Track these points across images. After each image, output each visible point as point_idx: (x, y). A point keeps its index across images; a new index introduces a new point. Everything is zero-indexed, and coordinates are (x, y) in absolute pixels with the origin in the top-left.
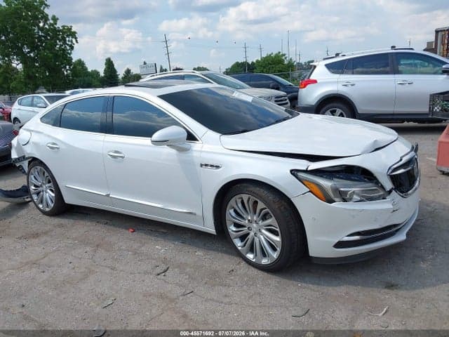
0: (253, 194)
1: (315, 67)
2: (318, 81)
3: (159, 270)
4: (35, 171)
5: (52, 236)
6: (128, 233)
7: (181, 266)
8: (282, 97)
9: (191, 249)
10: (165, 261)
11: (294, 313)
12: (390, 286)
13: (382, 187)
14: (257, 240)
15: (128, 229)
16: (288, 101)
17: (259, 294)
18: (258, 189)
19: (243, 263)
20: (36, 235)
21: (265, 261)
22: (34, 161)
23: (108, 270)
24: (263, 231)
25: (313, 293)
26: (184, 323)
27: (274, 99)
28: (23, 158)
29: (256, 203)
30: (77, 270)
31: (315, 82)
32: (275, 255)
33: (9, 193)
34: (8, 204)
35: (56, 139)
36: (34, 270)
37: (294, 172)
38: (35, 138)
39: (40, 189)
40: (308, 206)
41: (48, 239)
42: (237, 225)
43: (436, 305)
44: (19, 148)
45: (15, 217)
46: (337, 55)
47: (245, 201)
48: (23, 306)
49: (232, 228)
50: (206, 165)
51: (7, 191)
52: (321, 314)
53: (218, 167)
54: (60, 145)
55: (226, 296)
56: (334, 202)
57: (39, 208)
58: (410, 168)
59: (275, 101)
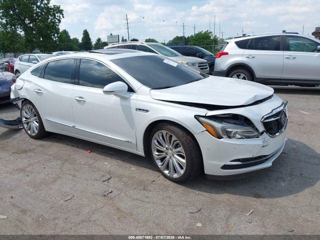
0: (170, 130)
1: (228, 43)
2: (229, 53)
3: (105, 179)
4: (26, 108)
5: (35, 153)
6: (86, 153)
7: (120, 177)
8: (203, 63)
9: (128, 165)
10: (109, 172)
11: (191, 211)
12: (258, 196)
13: (257, 130)
14: (171, 161)
15: (87, 150)
16: (208, 66)
17: (170, 197)
18: (173, 127)
19: (162, 177)
21: (175, 176)
22: (26, 101)
23: (70, 177)
24: (175, 156)
25: (205, 198)
26: (117, 213)
27: (197, 65)
28: (18, 99)
29: (171, 136)
30: (50, 176)
31: (227, 54)
32: (182, 172)
33: (9, 122)
34: (7, 129)
35: (41, 87)
36: (21, 174)
37: (197, 117)
38: (27, 85)
39: (29, 120)
40: (205, 140)
41: (33, 154)
42: (158, 151)
43: (287, 210)
44: (16, 92)
46: (244, 35)
47: (164, 135)
48: (12, 197)
49: (155, 153)
50: (140, 109)
51: (7, 121)
52: (209, 212)
53: (147, 111)
54: (43, 91)
55: (147, 197)
56: (223, 138)
57: (28, 134)
58: (279, 118)
59: (199, 66)
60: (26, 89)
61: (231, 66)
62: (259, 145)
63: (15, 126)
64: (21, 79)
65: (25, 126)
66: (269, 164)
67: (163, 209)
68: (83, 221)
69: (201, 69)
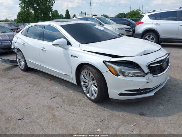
0: (89, 70)
1: (144, 16)
2: (144, 23)
4: (19, 53)
5: (21, 79)
6: (48, 81)
7: (62, 96)
8: (129, 29)
9: (68, 89)
10: (57, 93)
11: (97, 120)
12: (142, 114)
14: (90, 89)
15: (48, 79)
16: (132, 30)
17: (87, 111)
18: (91, 68)
19: (86, 98)
20: (16, 78)
21: (92, 98)
23: (34, 94)
24: (93, 85)
25: (108, 113)
26: (52, 118)
27: (125, 29)
28: (15, 48)
29: (90, 74)
31: (142, 23)
32: (96, 96)
33: (12, 61)
34: (11, 65)
35: (25, 42)
36: (9, 91)
37: (104, 62)
39: (20, 60)
40: (109, 77)
41: (19, 80)
42: (84, 82)
43: (158, 125)
45: (11, 70)
46: (154, 11)
47: (86, 73)
49: (82, 83)
50: (73, 56)
51: (11, 60)
52: (107, 122)
53: (77, 57)
54: (26, 44)
55: (73, 110)
56: (120, 76)
57: (20, 68)
58: (161, 64)
59: (125, 30)
60: (18, 43)
61: (144, 30)
63: (15, 64)
64: (16, 37)
65: (19, 63)
66: (152, 94)
67: (80, 118)
68: (32, 122)
69: (127, 32)
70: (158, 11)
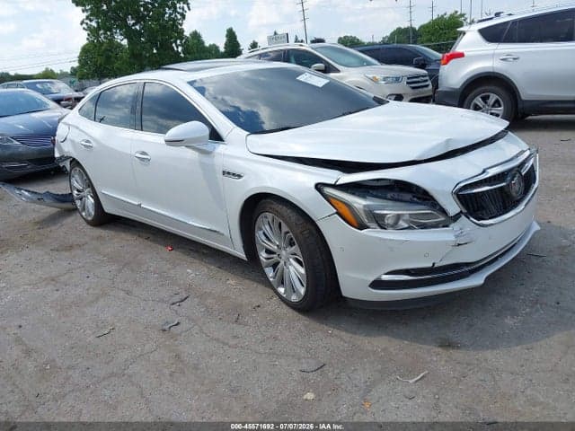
0: (278, 213)
1: (464, 34)
2: (465, 54)
3: (177, 299)
4: (76, 173)
5: (84, 250)
6: (164, 252)
7: (203, 296)
8: (423, 76)
10: (189, 288)
11: (305, 367)
12: (447, 345)
13: (443, 212)
14: (286, 270)
15: (166, 246)
17: (276, 338)
18: (280, 206)
19: (276, 298)
20: (70, 248)
21: (294, 298)
22: (75, 162)
23: (122, 294)
24: (291, 260)
25: (341, 343)
26: (173, 364)
27: (406, 80)
28: (63, 158)
29: (280, 224)
30: (91, 291)
31: (461, 55)
32: (302, 291)
35: (90, 136)
36: (50, 287)
37: (319, 187)
39: (82, 194)
40: (336, 232)
41: (79, 252)
42: (269, 252)
43: (497, 378)
45: (59, 225)
46: (498, 15)
47: (271, 222)
48: (20, 326)
49: (263, 255)
50: (229, 173)
51: (58, 195)
52: (337, 371)
53: (240, 176)
54: (93, 144)
55: (235, 337)
56: (368, 227)
57: (82, 216)
58: (504, 184)
59: (408, 83)
60: (72, 141)
62: (446, 243)
64: (65, 124)
65: (78, 203)
66: (477, 280)
67: (254, 360)
68: (112, 375)
69: (413, 88)
70: (510, 15)
